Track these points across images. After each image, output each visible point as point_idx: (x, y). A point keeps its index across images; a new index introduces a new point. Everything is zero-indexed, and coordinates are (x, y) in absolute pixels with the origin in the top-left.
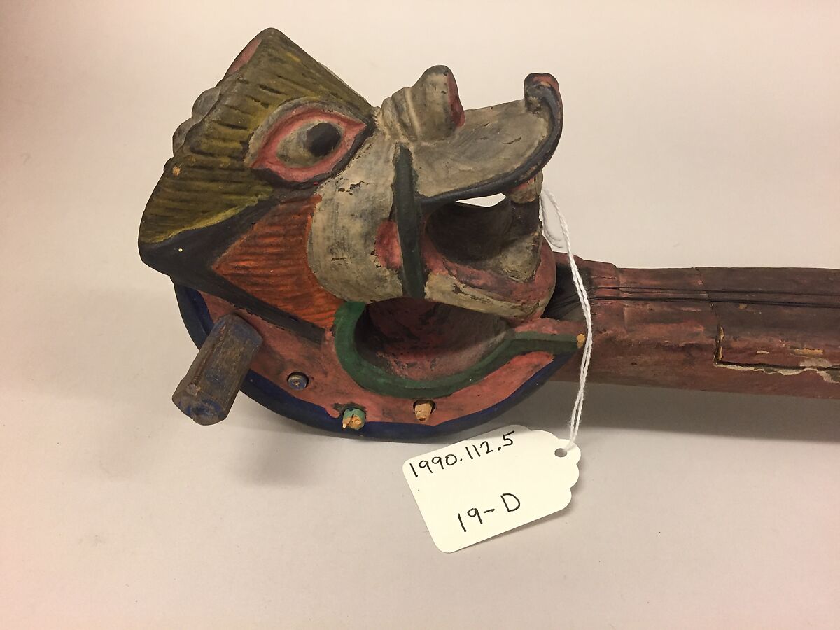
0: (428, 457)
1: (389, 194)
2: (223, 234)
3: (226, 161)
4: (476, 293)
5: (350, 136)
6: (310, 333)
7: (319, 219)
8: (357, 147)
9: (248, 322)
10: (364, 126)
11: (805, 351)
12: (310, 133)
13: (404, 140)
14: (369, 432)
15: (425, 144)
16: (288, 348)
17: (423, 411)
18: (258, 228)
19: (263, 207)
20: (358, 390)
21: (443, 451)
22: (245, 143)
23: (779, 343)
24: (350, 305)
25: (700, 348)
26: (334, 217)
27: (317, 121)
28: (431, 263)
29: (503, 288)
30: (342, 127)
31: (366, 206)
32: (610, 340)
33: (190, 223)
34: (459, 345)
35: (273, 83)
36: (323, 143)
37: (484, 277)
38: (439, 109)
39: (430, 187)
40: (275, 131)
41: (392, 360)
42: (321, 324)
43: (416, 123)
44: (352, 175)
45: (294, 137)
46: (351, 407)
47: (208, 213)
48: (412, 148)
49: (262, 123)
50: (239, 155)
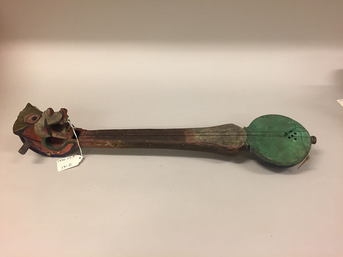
0: (61, 159)
1: (44, 124)
2: (23, 130)
3: (22, 122)
4: (59, 136)
5: (38, 117)
6: (39, 142)
7: (35, 128)
8: (39, 119)
9: (29, 140)
10: (40, 116)
11: (107, 142)
12: (32, 118)
13: (46, 117)
14: (52, 156)
15: (48, 118)
16: (37, 144)
17: (58, 152)
18: (27, 129)
19: (28, 127)
20: (49, 150)
21: (63, 159)
22: (24, 120)
23: (103, 141)
24: (44, 138)
25: (93, 142)
26: (37, 128)
27: (33, 116)
28: (52, 132)
29: (63, 135)
30: (37, 116)
31: (41, 126)
32: (81, 141)
33: (19, 129)
34: (62, 143)
35: (26, 112)
36: (34, 119)
37: (60, 134)
38: (49, 114)
39: (49, 123)
40: (27, 118)
41: (54, 145)
42: (40, 141)
43: (47, 115)
44: (39, 122)
45: (30, 118)
46: (49, 152)
47: (21, 128)
48: (47, 118)
49: (26, 117)
50: (23, 121)
